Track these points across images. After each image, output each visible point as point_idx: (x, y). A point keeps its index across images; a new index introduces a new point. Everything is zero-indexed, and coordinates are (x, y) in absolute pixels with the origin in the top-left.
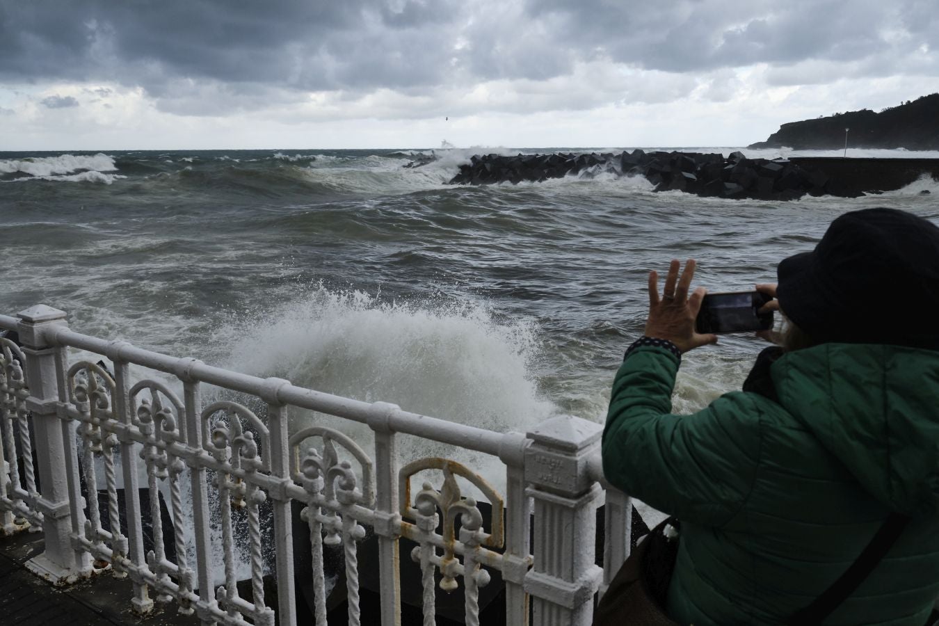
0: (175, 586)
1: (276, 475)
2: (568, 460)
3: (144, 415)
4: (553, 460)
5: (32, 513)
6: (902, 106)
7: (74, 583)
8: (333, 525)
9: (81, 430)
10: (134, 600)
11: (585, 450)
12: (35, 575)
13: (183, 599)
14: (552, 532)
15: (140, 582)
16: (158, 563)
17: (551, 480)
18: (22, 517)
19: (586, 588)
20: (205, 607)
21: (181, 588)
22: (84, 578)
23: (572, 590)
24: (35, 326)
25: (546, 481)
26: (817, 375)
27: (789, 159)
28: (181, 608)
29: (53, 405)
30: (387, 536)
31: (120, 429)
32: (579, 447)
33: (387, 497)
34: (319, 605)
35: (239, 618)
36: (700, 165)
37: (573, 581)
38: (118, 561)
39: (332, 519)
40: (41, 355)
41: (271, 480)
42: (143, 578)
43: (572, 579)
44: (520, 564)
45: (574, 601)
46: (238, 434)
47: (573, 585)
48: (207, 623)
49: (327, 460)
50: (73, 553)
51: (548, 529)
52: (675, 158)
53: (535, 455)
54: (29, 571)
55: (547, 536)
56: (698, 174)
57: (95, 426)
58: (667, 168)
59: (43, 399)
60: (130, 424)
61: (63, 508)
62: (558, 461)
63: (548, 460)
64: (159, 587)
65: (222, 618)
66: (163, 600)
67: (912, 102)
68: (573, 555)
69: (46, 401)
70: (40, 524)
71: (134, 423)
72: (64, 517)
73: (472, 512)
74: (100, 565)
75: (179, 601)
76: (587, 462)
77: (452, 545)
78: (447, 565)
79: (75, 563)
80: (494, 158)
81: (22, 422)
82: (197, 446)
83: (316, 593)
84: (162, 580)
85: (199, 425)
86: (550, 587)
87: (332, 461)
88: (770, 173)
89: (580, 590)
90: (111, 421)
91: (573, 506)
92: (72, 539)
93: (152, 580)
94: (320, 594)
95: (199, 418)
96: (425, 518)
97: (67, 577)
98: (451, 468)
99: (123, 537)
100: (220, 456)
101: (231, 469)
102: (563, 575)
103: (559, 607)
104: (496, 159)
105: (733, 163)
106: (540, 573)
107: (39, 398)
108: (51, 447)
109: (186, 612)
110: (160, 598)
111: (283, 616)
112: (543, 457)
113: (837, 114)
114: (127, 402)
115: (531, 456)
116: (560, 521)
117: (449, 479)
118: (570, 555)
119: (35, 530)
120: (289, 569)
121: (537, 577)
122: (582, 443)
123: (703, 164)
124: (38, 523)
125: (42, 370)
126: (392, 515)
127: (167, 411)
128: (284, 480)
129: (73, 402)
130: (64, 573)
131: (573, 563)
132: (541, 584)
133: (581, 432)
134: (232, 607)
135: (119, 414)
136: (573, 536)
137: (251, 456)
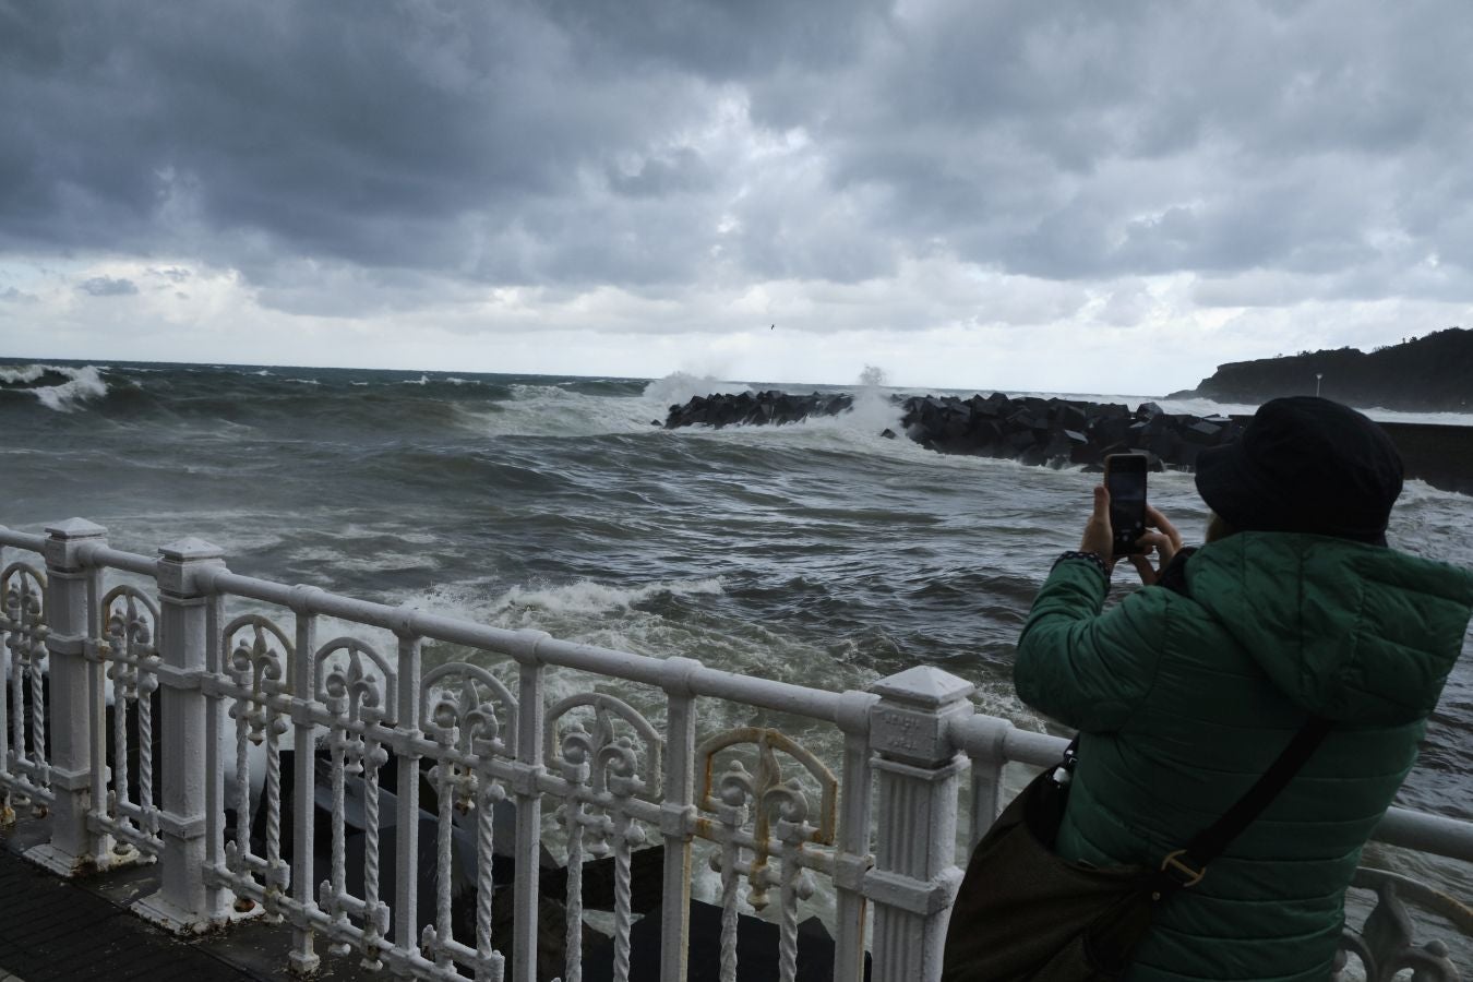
0: (358, 931)
1: (524, 761)
2: (927, 718)
3: (336, 686)
4: (907, 719)
5: (143, 836)
6: (1404, 345)
7: (203, 934)
8: (602, 826)
9: (235, 711)
10: (293, 955)
11: (947, 708)
12: (147, 921)
13: (370, 948)
14: (901, 815)
15: (304, 926)
16: (335, 897)
17: (903, 746)
18: (125, 843)
19: (943, 891)
20: (403, 956)
21: (368, 933)
22: (217, 927)
23: (926, 890)
24: (184, 565)
25: (897, 746)
26: (1231, 565)
27: (1230, 416)
28: (364, 960)
29: (198, 677)
30: (677, 835)
31: (297, 707)
32: (941, 701)
33: (680, 783)
34: (572, 941)
35: (452, 971)
36: (1093, 420)
37: (927, 881)
38: (273, 898)
39: (601, 817)
40: (190, 607)
41: (517, 767)
42: (309, 921)
43: (926, 876)
44: (858, 863)
45: (929, 903)
46: (473, 707)
47: (928, 884)
48: (402, 978)
49: (599, 738)
50: (203, 892)
51: (896, 811)
52: (1054, 408)
53: (883, 714)
54: (137, 916)
55: (896, 822)
56: (1089, 434)
57: (258, 704)
58: (1042, 424)
59: (183, 668)
60: (313, 700)
61: (195, 825)
62: (913, 720)
63: (901, 719)
64: (335, 932)
65: (427, 971)
66: (338, 952)
67: (1419, 339)
68: (928, 844)
69: (187, 671)
70: (155, 851)
71: (319, 698)
72: (194, 839)
73: (796, 797)
74: (244, 906)
75: (364, 951)
76: (949, 723)
77: (767, 845)
78: (759, 871)
79: (205, 905)
80: (775, 396)
81: (144, 703)
82: (411, 726)
83: (570, 925)
84: (339, 922)
85: (416, 698)
86: (898, 887)
87: (606, 739)
88: (1200, 437)
89: (935, 891)
90: (284, 697)
91: (930, 778)
92: (205, 871)
93: (323, 923)
94: (575, 925)
95: (417, 687)
96: (731, 808)
97: (194, 924)
98: (769, 740)
99: (283, 863)
100: (445, 737)
101: (458, 756)
102: (914, 871)
103: (909, 914)
104: (778, 400)
105: (1144, 420)
106: (885, 870)
107: (179, 667)
108: (188, 735)
109: (371, 966)
110: (333, 949)
111: (518, 961)
112: (894, 716)
113: (1304, 352)
114: (311, 668)
115: (880, 714)
116: (913, 799)
117: (766, 755)
118: (924, 844)
119: (146, 861)
120: (532, 894)
121: (880, 875)
122: (944, 697)
123: (1098, 419)
124: (151, 850)
125: (186, 627)
126: (685, 808)
127: (371, 679)
128: (535, 767)
129: (227, 671)
130: (190, 919)
131: (928, 855)
132: (886, 883)
133: (943, 686)
134: (443, 954)
135: (297, 685)
136: (929, 818)
137: (489, 736)
